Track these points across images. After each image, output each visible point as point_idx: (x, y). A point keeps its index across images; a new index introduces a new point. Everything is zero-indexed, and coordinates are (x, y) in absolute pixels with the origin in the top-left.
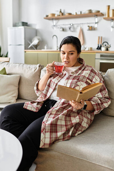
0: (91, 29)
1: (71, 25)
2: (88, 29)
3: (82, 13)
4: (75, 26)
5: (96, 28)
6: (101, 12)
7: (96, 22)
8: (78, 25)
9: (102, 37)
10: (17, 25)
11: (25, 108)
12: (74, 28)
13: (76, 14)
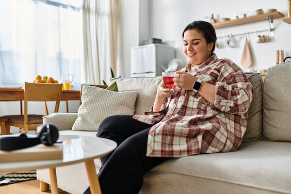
0: (264, 40)
1: (231, 36)
2: (259, 41)
3: (248, 16)
4: (237, 38)
5: (272, 37)
6: (277, 11)
7: (272, 28)
8: (241, 36)
9: (282, 52)
10: (145, 43)
11: (136, 118)
12: (235, 42)
13: (236, 18)
